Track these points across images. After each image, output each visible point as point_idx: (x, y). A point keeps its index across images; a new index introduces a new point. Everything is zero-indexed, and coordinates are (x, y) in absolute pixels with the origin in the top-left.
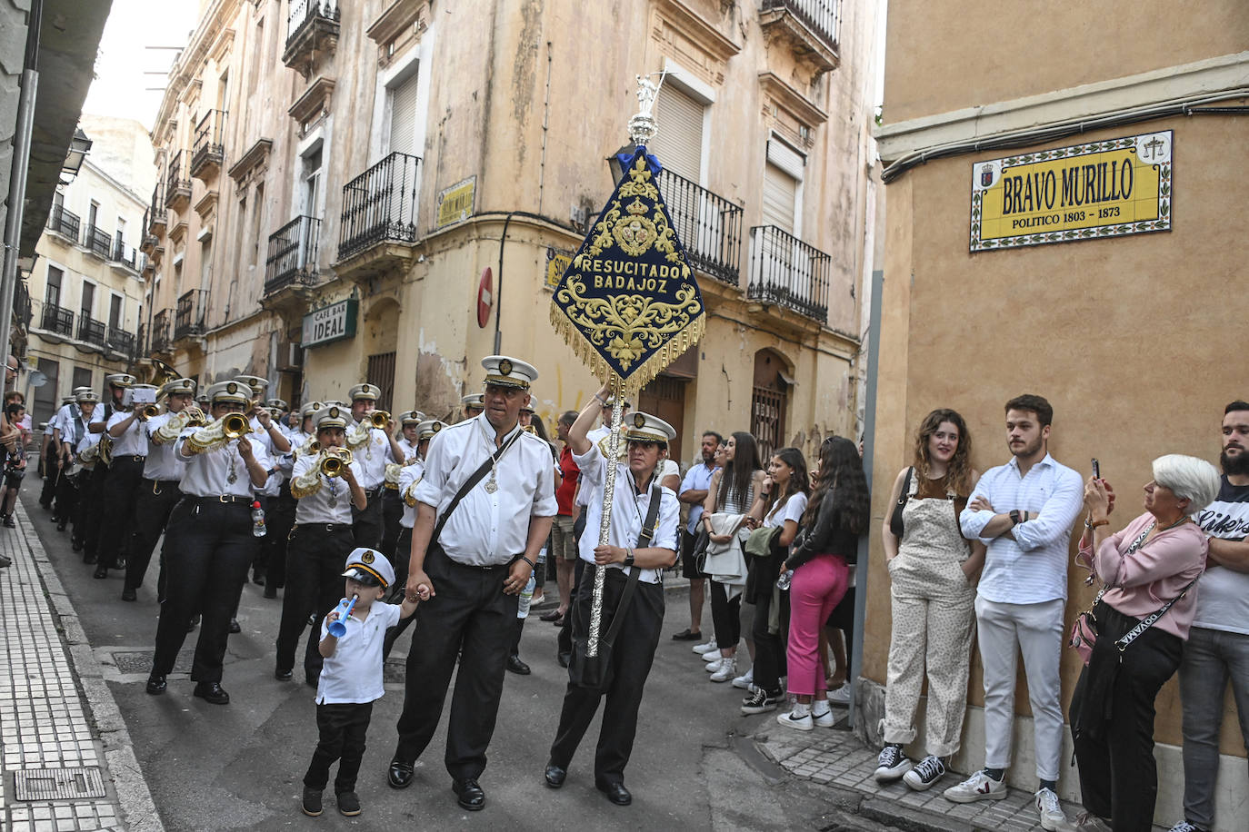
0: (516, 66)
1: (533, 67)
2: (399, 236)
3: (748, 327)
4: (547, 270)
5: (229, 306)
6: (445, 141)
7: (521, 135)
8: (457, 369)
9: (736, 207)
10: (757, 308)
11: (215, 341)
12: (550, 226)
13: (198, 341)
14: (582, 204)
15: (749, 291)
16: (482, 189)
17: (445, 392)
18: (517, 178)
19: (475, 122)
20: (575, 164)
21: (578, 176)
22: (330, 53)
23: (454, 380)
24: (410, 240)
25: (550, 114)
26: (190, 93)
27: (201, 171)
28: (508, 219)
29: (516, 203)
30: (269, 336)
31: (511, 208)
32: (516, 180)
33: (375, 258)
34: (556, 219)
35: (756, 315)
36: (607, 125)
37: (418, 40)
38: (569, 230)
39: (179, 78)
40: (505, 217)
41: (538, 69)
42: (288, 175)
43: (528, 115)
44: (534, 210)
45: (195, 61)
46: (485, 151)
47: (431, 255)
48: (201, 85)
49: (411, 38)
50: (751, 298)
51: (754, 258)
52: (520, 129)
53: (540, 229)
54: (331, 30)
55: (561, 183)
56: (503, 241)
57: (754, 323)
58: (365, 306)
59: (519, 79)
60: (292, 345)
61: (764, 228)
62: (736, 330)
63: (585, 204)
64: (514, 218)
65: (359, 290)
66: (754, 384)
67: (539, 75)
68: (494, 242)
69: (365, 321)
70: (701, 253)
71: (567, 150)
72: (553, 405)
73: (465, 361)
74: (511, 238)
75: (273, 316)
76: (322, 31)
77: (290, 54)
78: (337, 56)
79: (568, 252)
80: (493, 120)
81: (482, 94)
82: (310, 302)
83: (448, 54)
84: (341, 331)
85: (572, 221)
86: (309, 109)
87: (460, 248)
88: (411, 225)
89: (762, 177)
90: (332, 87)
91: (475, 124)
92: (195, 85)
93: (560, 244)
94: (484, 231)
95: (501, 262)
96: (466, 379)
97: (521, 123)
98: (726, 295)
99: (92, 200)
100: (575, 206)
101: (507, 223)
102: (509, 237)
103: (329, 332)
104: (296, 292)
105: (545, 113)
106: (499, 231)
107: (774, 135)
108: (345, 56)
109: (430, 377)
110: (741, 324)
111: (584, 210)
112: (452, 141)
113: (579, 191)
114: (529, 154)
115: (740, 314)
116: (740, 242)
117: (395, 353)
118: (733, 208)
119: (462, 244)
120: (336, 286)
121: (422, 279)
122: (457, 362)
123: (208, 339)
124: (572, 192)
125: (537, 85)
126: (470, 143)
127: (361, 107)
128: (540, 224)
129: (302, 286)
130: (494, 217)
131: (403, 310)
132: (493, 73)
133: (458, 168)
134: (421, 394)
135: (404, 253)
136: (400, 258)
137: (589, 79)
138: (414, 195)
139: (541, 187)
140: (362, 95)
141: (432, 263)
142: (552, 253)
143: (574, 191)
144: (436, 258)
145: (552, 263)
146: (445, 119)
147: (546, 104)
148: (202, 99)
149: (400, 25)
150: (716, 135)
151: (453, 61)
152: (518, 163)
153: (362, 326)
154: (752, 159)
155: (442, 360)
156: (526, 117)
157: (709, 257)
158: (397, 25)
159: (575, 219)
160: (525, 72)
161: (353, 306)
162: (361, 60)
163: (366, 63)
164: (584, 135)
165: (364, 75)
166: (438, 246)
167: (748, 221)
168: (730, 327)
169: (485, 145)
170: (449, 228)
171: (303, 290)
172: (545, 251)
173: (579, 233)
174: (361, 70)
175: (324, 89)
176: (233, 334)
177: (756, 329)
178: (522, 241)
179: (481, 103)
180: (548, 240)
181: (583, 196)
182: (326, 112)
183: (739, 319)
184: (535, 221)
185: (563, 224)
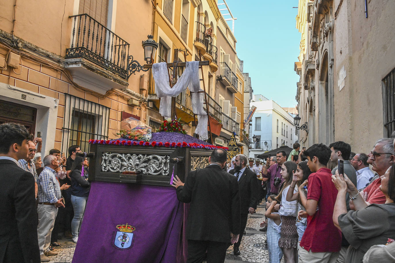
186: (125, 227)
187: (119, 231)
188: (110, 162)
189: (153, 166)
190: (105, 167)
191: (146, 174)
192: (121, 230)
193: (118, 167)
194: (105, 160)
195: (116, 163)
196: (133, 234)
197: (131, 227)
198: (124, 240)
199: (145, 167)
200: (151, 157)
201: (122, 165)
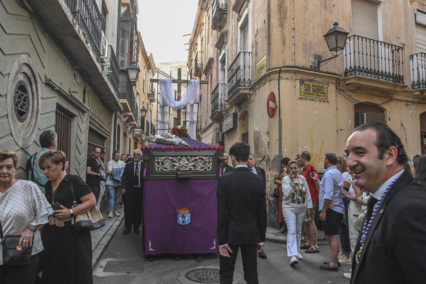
0: (278, 5)
1: (286, 4)
2: (244, 85)
3: (414, 103)
4: (300, 89)
5: (206, 120)
6: (257, 43)
7: (283, 33)
8: (266, 136)
9: (399, 47)
10: (417, 93)
11: (203, 134)
12: (300, 70)
13: (199, 134)
14: (315, 58)
15: (413, 86)
16: (269, 60)
17: (263, 147)
18: (283, 52)
19: (265, 32)
20: (310, 41)
21: (312, 46)
22: (225, 21)
23: (265, 141)
24: (249, 86)
25: (295, 22)
26: (194, 48)
27: (197, 74)
28: (280, 70)
29: (283, 63)
30: (216, 130)
31: (281, 65)
32: (283, 53)
33: (237, 95)
34: (303, 67)
35: (417, 96)
36: (325, 21)
37: (248, 6)
38: (310, 70)
39: (191, 43)
40: (279, 69)
41: (288, 4)
42: (217, 69)
43: (285, 24)
44: (292, 64)
45: (195, 36)
46: (269, 44)
47: (255, 90)
48: (197, 44)
49: (246, 6)
50: (414, 89)
51: (413, 70)
52: (282, 31)
53: (295, 72)
54: (224, 13)
55: (304, 50)
56: (279, 80)
57: (417, 100)
58: (239, 114)
59: (280, 10)
60: (220, 133)
61: (417, 54)
62: (407, 105)
63: (317, 58)
64: (282, 69)
65: (237, 109)
66: (421, 129)
67: (289, 7)
68: (275, 80)
69: (239, 120)
70: (381, 71)
71: (305, 36)
72: (310, 149)
73: (268, 133)
74: (283, 78)
75: (216, 122)
76: (221, 13)
77: (213, 25)
78: (227, 21)
79: (310, 80)
80: (271, 30)
81: (266, 21)
82: (224, 116)
83: (256, 9)
84: (232, 126)
85: (311, 66)
86: (221, 44)
87: (264, 85)
88: (249, 80)
89: (414, 31)
90: (227, 34)
91: (265, 34)
92: (195, 45)
93: (306, 77)
94: (272, 77)
95: (279, 89)
96: (269, 141)
97: (283, 28)
98: (398, 89)
99: (175, 90)
100: (312, 59)
101: (280, 72)
102: (281, 77)
103: (229, 126)
104: (219, 112)
105: (293, 22)
106: (277, 76)
107: (418, 10)
108: (229, 21)
109: (258, 141)
110: (410, 102)
111: (317, 60)
112: (259, 43)
113: (313, 52)
114: (287, 41)
115: (409, 97)
116: (403, 63)
117: (248, 132)
118: (397, 48)
119: (264, 84)
120: (231, 108)
121: (254, 101)
122: (265, 133)
123: (202, 133)
124: (310, 53)
125: (288, 11)
126: (264, 42)
127: (234, 38)
128: (295, 70)
129: (221, 110)
130: (274, 70)
131: (249, 114)
132: (270, 11)
133: (261, 53)
134: (256, 148)
135: (246, 92)
136: (246, 94)
137: (313, 3)
138: (249, 67)
139: (294, 54)
140: (234, 33)
141: (256, 93)
142: (302, 82)
143: (311, 53)
144: (257, 92)
145: (303, 86)
146: (256, 34)
147: (293, 18)
148: (197, 49)
149: (242, 3)
150: (385, 16)
151: (257, 11)
152: (283, 46)
153: (239, 123)
154: (407, 24)
155: (261, 133)
156: (284, 26)
157: (386, 72)
158: (241, 3)
159: (312, 65)
160: (283, 7)
161: (235, 115)
162: (233, 21)
163: (235, 21)
164: (313, 28)
165: (234, 26)
166: (257, 87)
167: (407, 52)
168: (403, 104)
169: (269, 41)
170: (260, 78)
171: (221, 111)
172: (299, 81)
173: (315, 71)
174: (233, 24)
175: (223, 35)
176: (208, 131)
177: (419, 103)
178: (288, 78)
179: (267, 24)
180: (300, 76)
181: (315, 55)
182: (225, 43)
183: (408, 99)
184: (292, 69)
185: (307, 69)
186: (183, 210)
187: (179, 213)
188: (162, 163)
189: (199, 165)
190: (158, 168)
191: (194, 171)
192: (180, 213)
193: (170, 167)
194: (158, 163)
195: (168, 163)
196: (190, 214)
197: (188, 209)
198: (184, 219)
199: (193, 166)
200: (197, 158)
201: (174, 166)
